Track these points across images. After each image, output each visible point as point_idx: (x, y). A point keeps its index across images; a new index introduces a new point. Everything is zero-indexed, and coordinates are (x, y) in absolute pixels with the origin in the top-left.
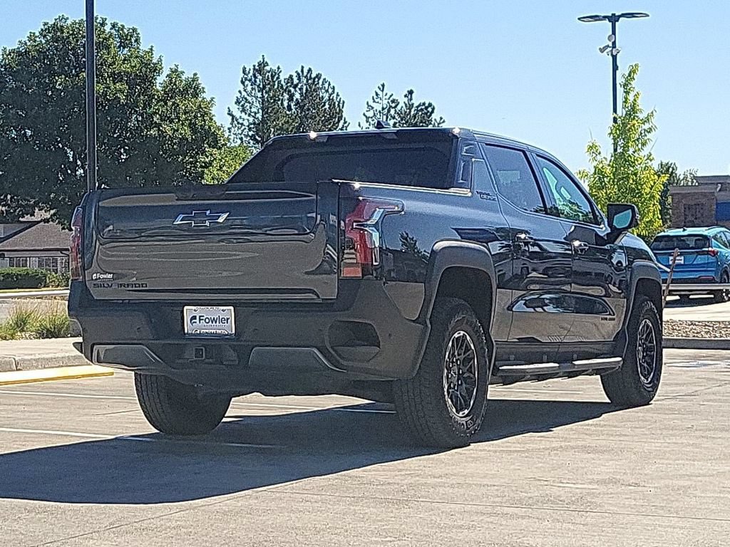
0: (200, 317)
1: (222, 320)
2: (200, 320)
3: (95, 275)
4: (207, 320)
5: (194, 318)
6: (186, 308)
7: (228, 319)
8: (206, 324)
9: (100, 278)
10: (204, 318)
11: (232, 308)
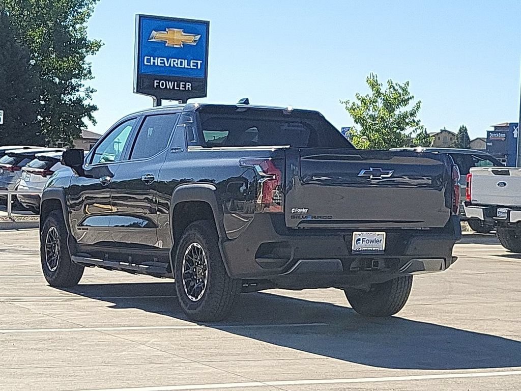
0: (363, 239)
1: (377, 241)
2: (363, 241)
3: (294, 209)
4: (368, 242)
5: (359, 240)
6: (354, 233)
7: (381, 240)
8: (366, 244)
9: (297, 211)
10: (365, 240)
11: (384, 233)
